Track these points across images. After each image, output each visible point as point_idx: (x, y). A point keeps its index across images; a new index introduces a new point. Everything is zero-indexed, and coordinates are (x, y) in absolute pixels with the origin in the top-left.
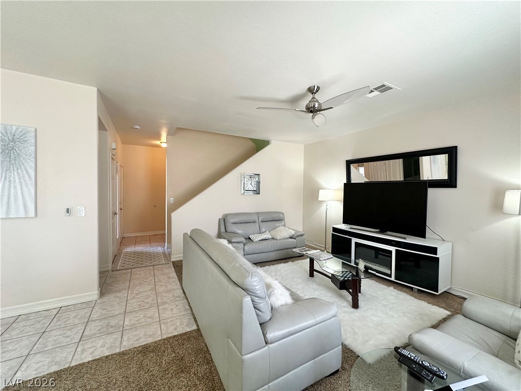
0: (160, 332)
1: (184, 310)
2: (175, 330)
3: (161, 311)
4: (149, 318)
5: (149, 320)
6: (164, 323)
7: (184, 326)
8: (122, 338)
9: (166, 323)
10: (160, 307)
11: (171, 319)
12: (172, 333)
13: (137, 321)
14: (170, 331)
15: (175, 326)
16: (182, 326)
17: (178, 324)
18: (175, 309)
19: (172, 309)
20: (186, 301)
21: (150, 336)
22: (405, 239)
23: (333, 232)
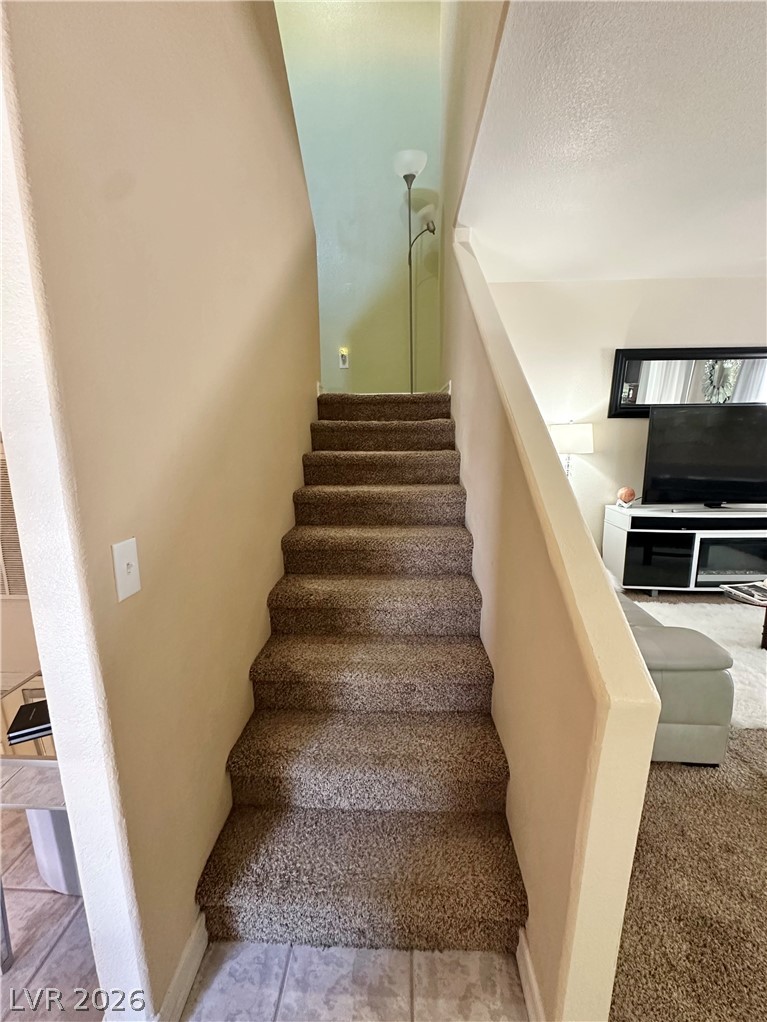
23: (632, 528)
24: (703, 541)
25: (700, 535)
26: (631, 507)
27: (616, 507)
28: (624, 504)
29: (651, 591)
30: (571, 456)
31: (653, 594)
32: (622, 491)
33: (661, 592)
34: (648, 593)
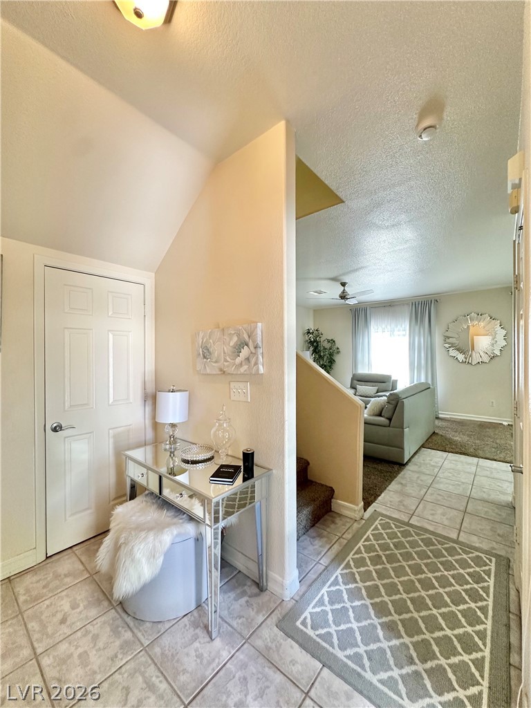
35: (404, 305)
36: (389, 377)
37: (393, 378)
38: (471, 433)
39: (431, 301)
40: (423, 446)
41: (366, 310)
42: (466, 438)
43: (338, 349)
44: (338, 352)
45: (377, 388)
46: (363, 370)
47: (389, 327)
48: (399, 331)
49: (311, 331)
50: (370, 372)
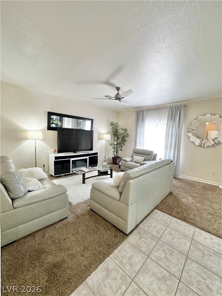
0: (172, 220)
1: (149, 220)
2: (165, 216)
3: (161, 233)
4: (172, 234)
5: (173, 232)
6: (167, 224)
7: (159, 214)
8: (194, 234)
9: (166, 222)
10: (159, 236)
11: (161, 222)
12: (167, 216)
13: (180, 239)
14: (167, 217)
15: (163, 217)
16: (160, 215)
17: (161, 217)
18: (153, 226)
19: (154, 228)
20: (140, 226)
21: (178, 223)
22: (89, 152)
23: (55, 160)
24: (72, 161)
25: (72, 159)
26: (56, 154)
27: (52, 155)
28: (53, 153)
29: (62, 175)
30: (36, 140)
31: (62, 176)
32: (53, 150)
33: (64, 175)
34: (61, 176)
35: (165, 108)
36: (152, 152)
37: (155, 153)
38: (196, 195)
39: (182, 105)
40: (156, 208)
41: (143, 112)
42: (191, 200)
43: (128, 134)
44: (128, 136)
45: (144, 158)
46: (139, 147)
47: (155, 122)
48: (161, 124)
49: (114, 124)
50: (143, 149)
